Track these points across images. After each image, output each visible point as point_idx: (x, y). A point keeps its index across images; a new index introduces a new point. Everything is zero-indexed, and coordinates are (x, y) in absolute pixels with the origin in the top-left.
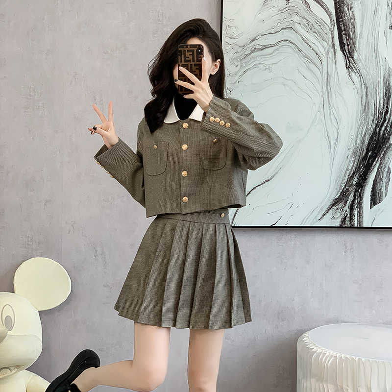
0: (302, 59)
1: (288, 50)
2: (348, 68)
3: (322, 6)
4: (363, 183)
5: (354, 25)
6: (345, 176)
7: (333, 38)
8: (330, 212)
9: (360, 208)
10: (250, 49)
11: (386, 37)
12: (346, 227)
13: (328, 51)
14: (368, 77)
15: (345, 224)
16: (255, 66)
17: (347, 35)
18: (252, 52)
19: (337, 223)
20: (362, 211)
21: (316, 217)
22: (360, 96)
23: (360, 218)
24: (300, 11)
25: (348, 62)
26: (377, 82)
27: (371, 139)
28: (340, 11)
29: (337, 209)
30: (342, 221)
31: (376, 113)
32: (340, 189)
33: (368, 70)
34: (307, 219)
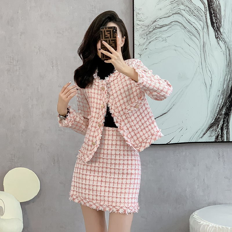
0: (187, 33)
1: (178, 28)
2: (217, 38)
4: (229, 113)
5: (220, 10)
6: (217, 109)
7: (206, 19)
8: (208, 132)
9: (227, 129)
10: (152, 27)
12: (219, 142)
13: (204, 27)
14: (230, 43)
15: (218, 139)
16: (156, 39)
17: (216, 16)
18: (154, 29)
19: (213, 140)
20: (229, 131)
21: (199, 135)
22: (225, 56)
23: (228, 136)
24: (184, 2)
25: (216, 33)
28: (210, 1)
29: (213, 130)
30: (216, 138)
32: (214, 117)
33: (230, 39)
34: (193, 137)
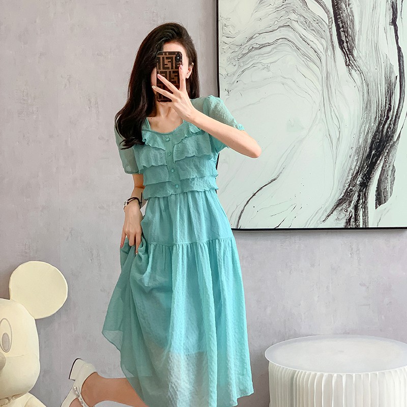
0: (301, 57)
1: (287, 48)
2: (348, 65)
3: (319, 3)
4: (368, 183)
5: (352, 21)
6: (348, 176)
7: (331, 35)
8: (335, 212)
9: (365, 209)
10: (247, 48)
11: (386, 33)
12: (351, 229)
13: (327, 49)
14: (369, 73)
15: (350, 224)
16: (253, 66)
17: (346, 32)
18: (250, 51)
19: (342, 225)
20: (368, 212)
21: (320, 218)
22: (361, 93)
23: (365, 219)
24: (296, 9)
25: (347, 58)
26: (379, 79)
27: (374, 137)
28: (338, 7)
29: (341, 210)
30: (347, 222)
31: (379, 110)
32: (344, 189)
33: (368, 67)
34: (311, 220)
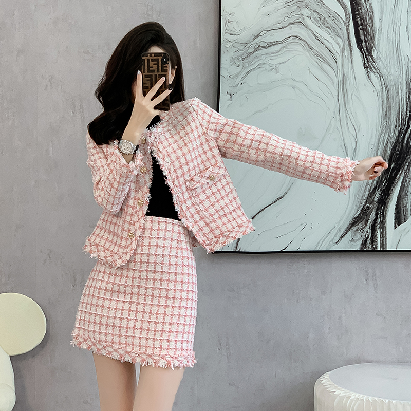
0: (314, 57)
1: (299, 48)
2: (366, 67)
4: (386, 200)
5: (372, 19)
6: (365, 192)
7: (348, 33)
8: (349, 233)
9: (382, 228)
10: (253, 46)
11: (408, 32)
12: (367, 251)
13: (344, 49)
14: (389, 77)
15: (366, 247)
16: (260, 66)
17: (365, 30)
18: (256, 50)
19: (358, 248)
20: (386, 232)
21: (333, 239)
22: (381, 99)
23: (383, 240)
24: (310, 3)
25: (366, 60)
26: (399, 83)
27: (394, 148)
28: (356, 3)
29: (357, 230)
30: (362, 244)
31: (399, 119)
32: (360, 207)
33: (389, 69)
34: (322, 242)
